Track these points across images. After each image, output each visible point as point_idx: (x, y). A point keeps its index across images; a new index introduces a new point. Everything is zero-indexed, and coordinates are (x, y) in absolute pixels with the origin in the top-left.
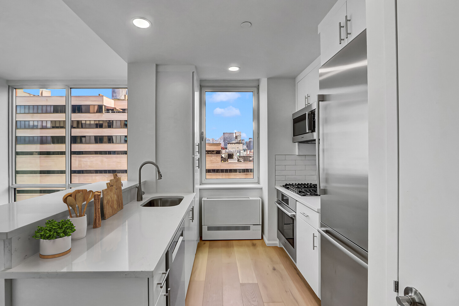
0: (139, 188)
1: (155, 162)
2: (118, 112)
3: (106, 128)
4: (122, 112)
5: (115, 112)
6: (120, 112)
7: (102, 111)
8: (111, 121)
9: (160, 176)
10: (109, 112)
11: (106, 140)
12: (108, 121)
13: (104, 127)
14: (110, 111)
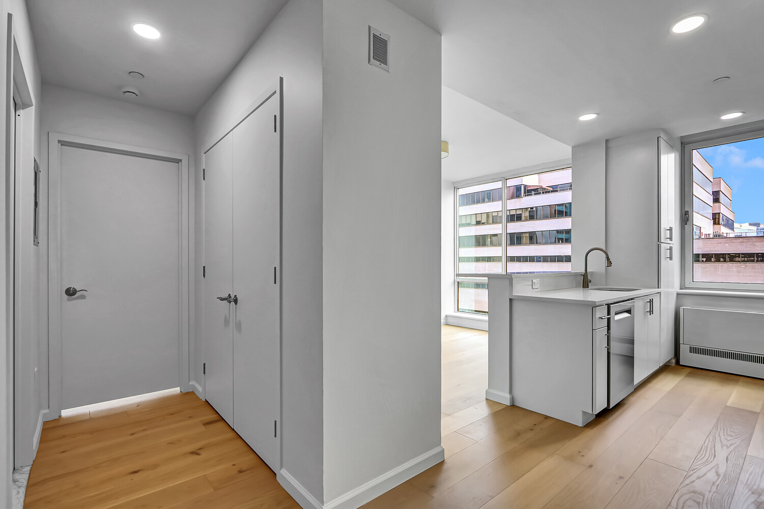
0: (585, 275)
1: (604, 249)
2: (546, 192)
3: (526, 220)
4: (552, 191)
5: (540, 193)
6: (549, 192)
7: (521, 194)
8: (534, 209)
9: (609, 263)
10: (531, 195)
11: (525, 239)
12: (529, 209)
13: (523, 219)
14: (533, 193)
